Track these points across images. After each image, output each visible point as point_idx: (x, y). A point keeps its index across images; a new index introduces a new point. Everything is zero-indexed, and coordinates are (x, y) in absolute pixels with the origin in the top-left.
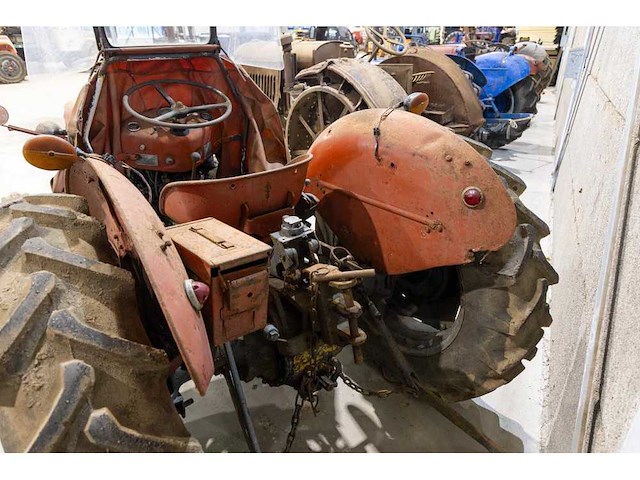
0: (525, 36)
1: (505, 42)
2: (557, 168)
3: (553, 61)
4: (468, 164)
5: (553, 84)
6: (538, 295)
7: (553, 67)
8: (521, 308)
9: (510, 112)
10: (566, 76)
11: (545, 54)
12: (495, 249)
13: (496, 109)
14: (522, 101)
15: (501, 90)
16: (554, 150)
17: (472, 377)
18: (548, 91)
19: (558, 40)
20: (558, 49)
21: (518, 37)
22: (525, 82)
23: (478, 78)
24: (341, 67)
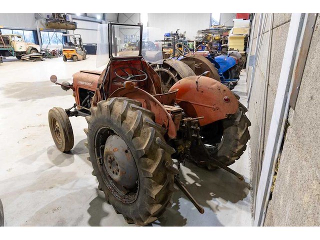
0: (232, 48)
1: (224, 50)
2: (249, 99)
3: (244, 58)
4: (224, 90)
5: (245, 68)
6: (246, 128)
7: (244, 61)
8: (241, 131)
9: (229, 79)
10: (249, 65)
11: (241, 55)
12: (233, 113)
13: (224, 78)
14: (234, 74)
15: (225, 70)
16: (247, 94)
17: (228, 157)
18: (243, 70)
19: (245, 50)
20: (246, 53)
21: (229, 48)
22: (234, 67)
23: (217, 65)
24: (169, 62)
